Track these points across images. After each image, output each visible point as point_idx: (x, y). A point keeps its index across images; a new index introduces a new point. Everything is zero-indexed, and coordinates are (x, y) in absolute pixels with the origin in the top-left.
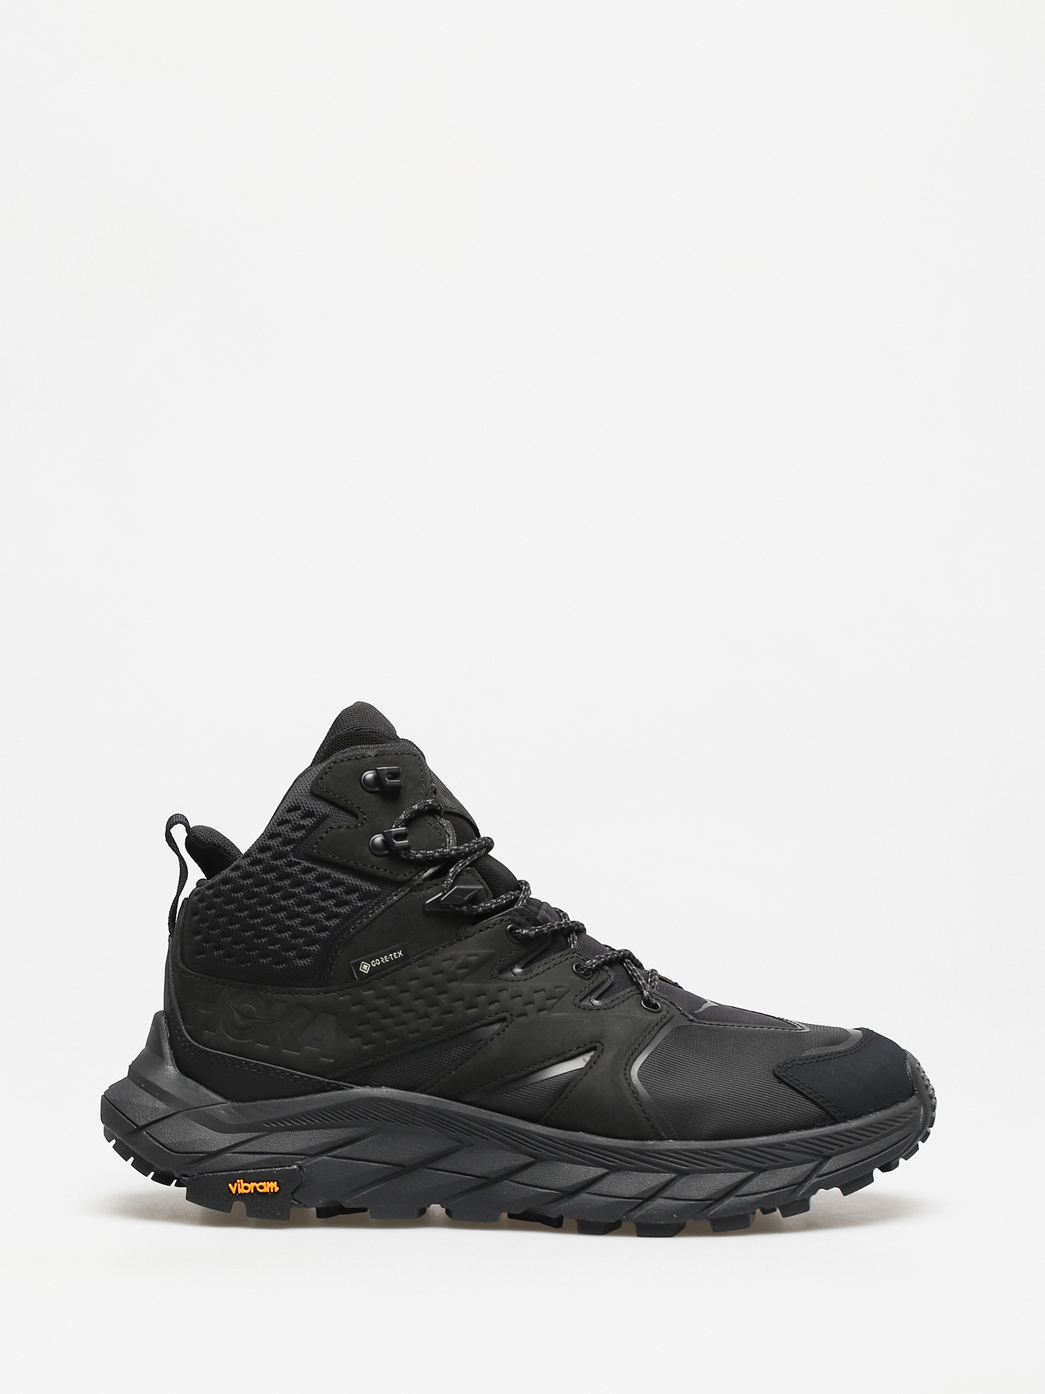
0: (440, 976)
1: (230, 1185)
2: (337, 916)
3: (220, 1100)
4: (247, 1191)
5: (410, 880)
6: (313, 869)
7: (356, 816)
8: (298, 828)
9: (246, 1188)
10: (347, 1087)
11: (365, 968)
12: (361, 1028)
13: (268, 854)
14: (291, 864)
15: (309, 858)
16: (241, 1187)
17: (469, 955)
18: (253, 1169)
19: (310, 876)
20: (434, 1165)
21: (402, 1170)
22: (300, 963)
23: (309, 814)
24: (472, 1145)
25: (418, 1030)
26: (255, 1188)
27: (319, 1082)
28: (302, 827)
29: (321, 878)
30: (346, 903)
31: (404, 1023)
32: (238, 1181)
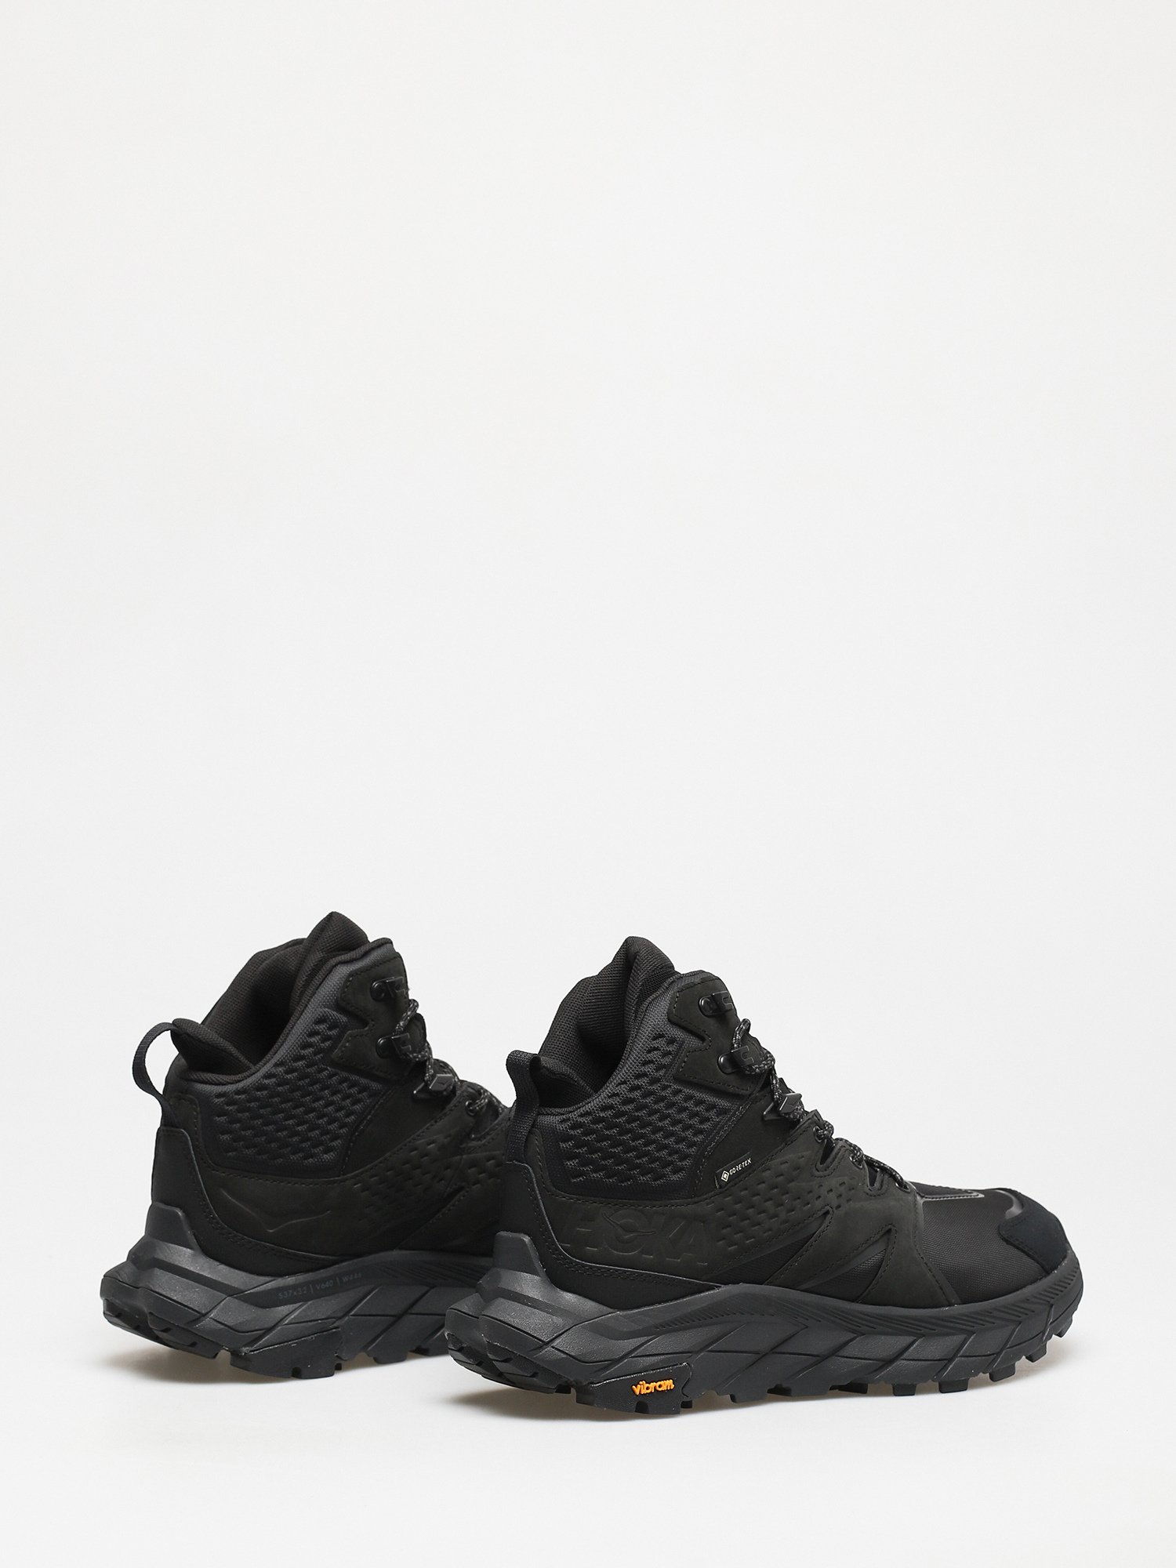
0: (781, 1178)
1: (634, 1387)
2: (701, 1132)
3: (611, 1310)
4: (649, 1391)
5: (750, 1095)
6: (680, 1091)
7: (703, 1039)
8: (666, 1054)
9: (648, 1388)
10: (717, 1287)
11: (725, 1176)
12: (724, 1231)
13: (646, 1080)
14: (664, 1088)
15: (677, 1080)
16: (642, 1388)
17: (799, 1158)
18: (653, 1370)
19: (679, 1098)
20: (778, 1350)
21: (761, 1356)
22: (675, 1178)
23: (672, 1041)
24: (807, 1327)
25: (770, 1230)
26: (655, 1387)
27: (696, 1284)
28: (669, 1053)
29: (689, 1098)
30: (708, 1120)
31: (759, 1224)
32: (641, 1383)
